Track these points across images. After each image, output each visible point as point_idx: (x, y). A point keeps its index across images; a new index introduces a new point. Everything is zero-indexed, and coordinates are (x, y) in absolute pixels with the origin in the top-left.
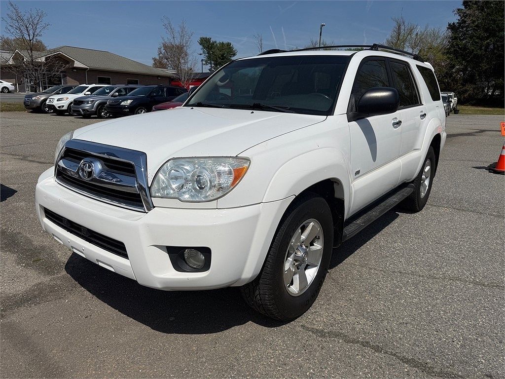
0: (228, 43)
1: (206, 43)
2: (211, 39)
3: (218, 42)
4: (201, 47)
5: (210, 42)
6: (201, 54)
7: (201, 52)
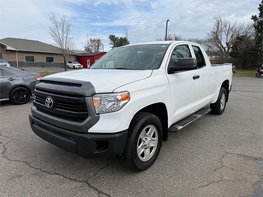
1: (113, 38)
2: (115, 35)
3: (119, 38)
4: (110, 40)
7: (110, 43)
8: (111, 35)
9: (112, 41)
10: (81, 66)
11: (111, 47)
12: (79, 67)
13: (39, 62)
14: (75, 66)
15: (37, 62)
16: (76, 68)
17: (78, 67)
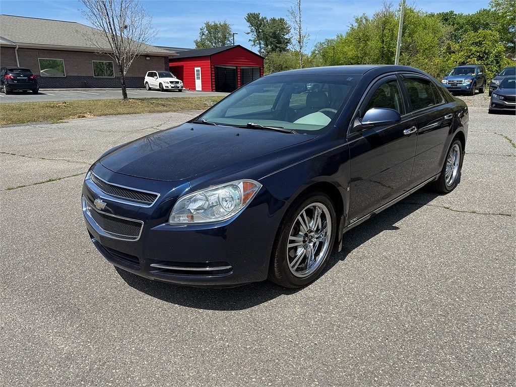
0: (281, 19)
1: (254, 20)
2: (259, 14)
3: (269, 19)
4: (249, 24)
5: (258, 18)
6: (248, 33)
7: (249, 30)
8: (251, 14)
9: (252, 26)
10: (177, 82)
11: (250, 40)
12: (173, 85)
13: (76, 75)
14: (163, 83)
15: (71, 74)
16: (165, 88)
17: (170, 86)
